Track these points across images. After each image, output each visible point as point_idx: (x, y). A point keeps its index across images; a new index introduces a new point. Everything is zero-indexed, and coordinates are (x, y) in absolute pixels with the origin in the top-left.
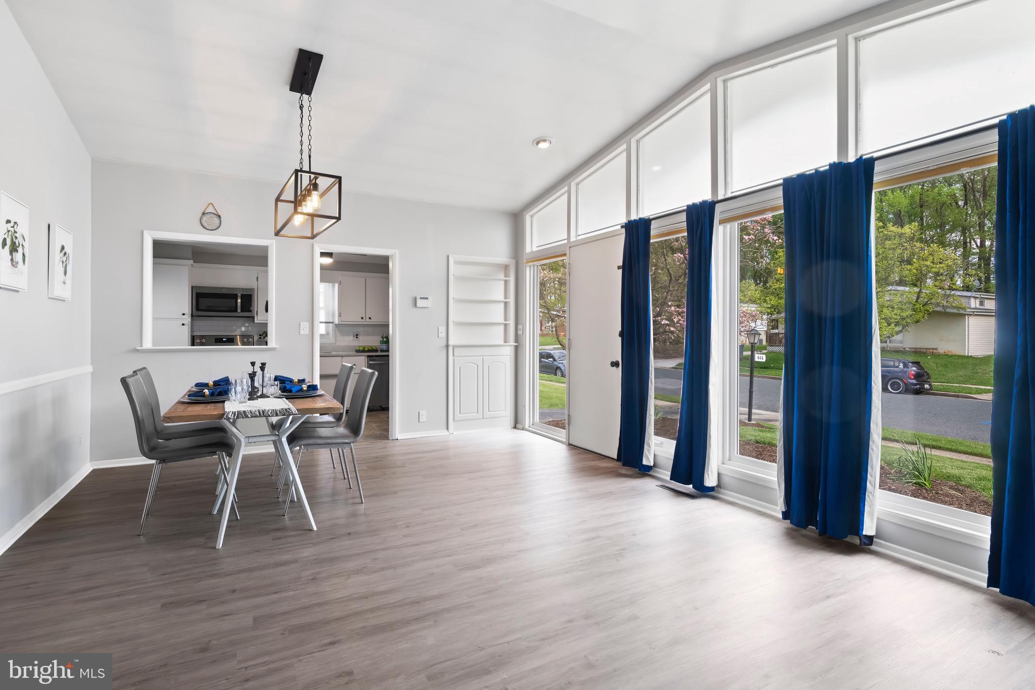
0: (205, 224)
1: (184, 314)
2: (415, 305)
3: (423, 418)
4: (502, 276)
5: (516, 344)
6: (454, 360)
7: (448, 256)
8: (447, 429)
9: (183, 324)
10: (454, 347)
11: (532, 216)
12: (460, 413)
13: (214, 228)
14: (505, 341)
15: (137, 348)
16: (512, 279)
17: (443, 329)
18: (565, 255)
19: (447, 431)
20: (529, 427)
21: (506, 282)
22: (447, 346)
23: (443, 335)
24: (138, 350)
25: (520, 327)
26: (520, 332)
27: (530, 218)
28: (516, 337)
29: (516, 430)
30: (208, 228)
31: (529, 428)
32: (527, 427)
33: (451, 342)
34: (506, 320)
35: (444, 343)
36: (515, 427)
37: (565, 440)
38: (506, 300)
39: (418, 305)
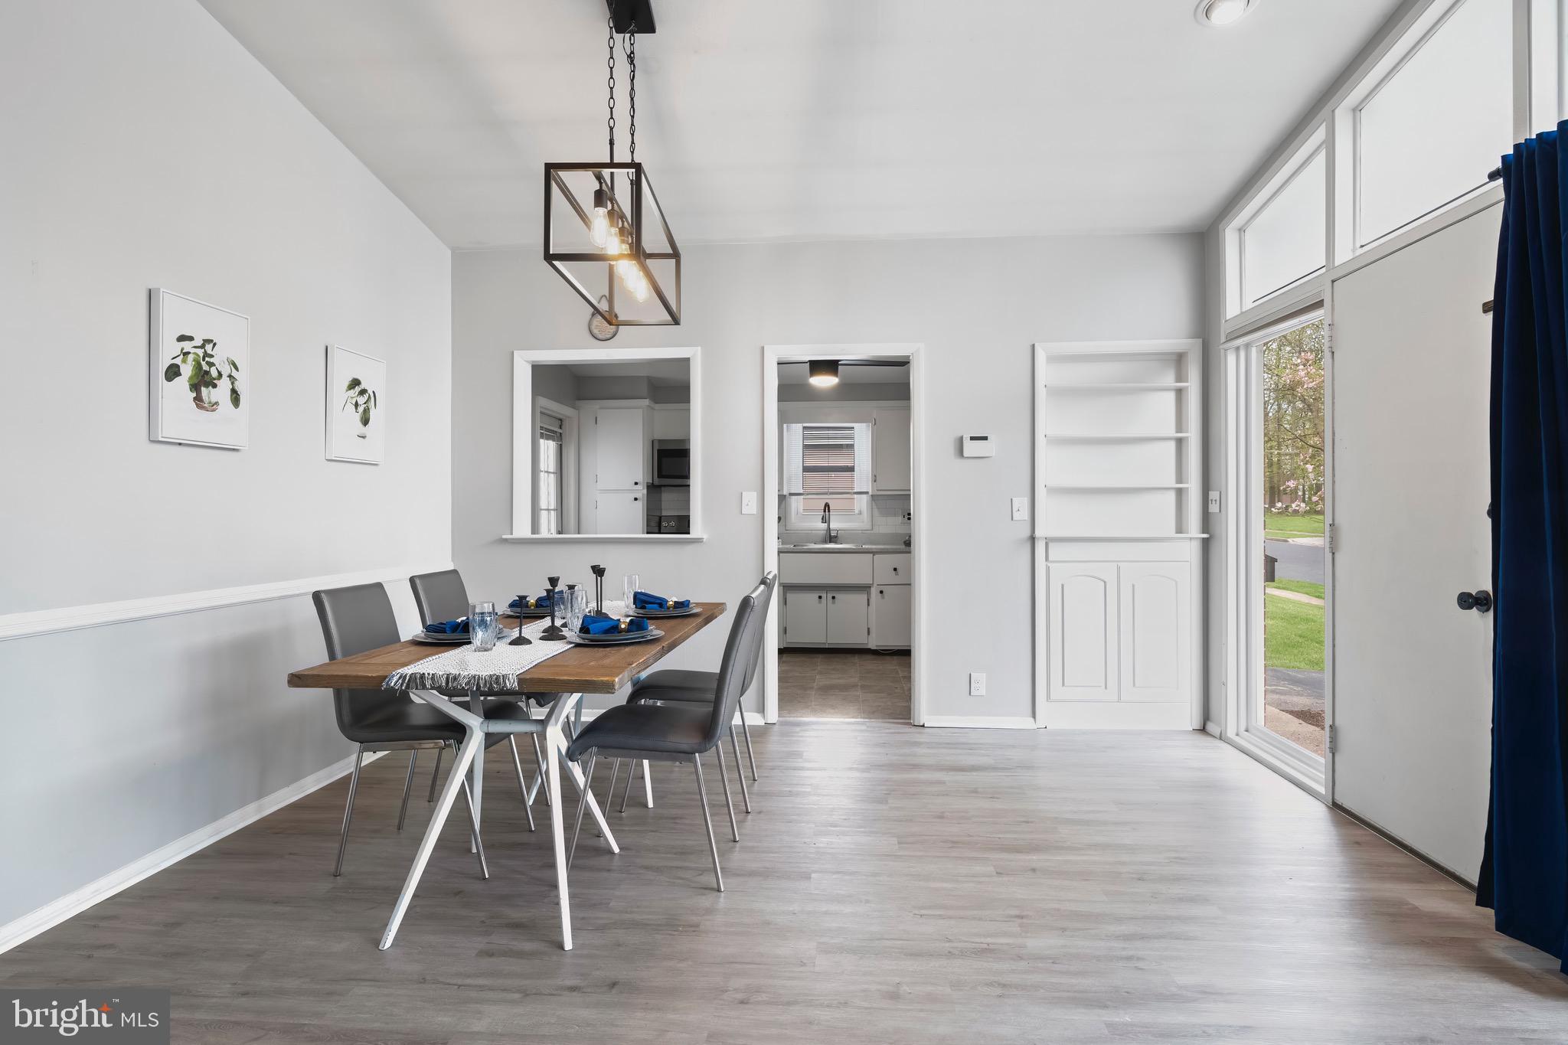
0: (596, 331)
1: (636, 483)
2: (960, 451)
3: (980, 688)
4: (1169, 379)
5: (1205, 536)
6: (1048, 569)
7: (1034, 345)
8: (1034, 716)
9: (636, 499)
10: (1048, 541)
11: (1241, 230)
12: (1063, 685)
13: (608, 336)
14: (1180, 530)
15: (504, 537)
16: (1193, 387)
17: (1022, 503)
18: (1320, 304)
19: (1032, 720)
20: (1237, 735)
21: (1179, 392)
22: (1033, 539)
23: (1023, 514)
24: (506, 540)
25: (1213, 495)
26: (1213, 508)
27: (1236, 236)
28: (1207, 521)
29: (1203, 740)
30: (600, 337)
31: (1237, 739)
32: (1231, 733)
33: (1038, 534)
34: (1179, 480)
35: (1027, 533)
36: (1203, 730)
37: (1322, 790)
38: (1180, 435)
39: (965, 455)
